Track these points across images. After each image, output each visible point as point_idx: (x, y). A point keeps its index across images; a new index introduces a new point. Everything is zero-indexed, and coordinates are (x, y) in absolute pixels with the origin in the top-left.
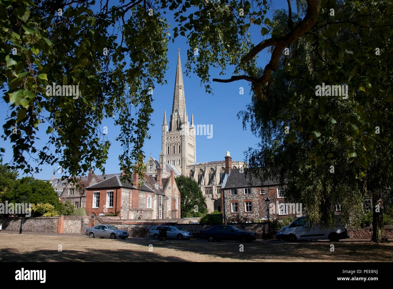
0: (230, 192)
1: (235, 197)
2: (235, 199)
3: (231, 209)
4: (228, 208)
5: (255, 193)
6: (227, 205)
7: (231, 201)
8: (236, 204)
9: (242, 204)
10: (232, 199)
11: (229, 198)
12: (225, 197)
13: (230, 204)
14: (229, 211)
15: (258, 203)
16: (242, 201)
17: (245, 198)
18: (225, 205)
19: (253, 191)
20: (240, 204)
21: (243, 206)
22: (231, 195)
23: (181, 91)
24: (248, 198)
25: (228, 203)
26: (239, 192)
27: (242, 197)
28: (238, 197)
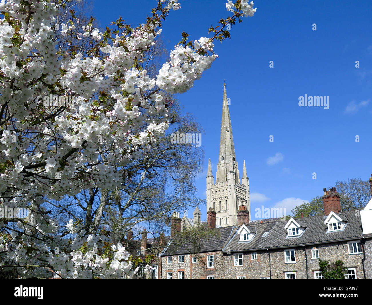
0: (167, 260)
1: (170, 266)
2: (170, 268)
5: (188, 262)
7: (167, 271)
9: (176, 274)
10: (168, 269)
11: (165, 266)
12: (163, 265)
13: (166, 274)
15: (189, 274)
16: (176, 270)
17: (178, 267)
18: (162, 275)
19: (186, 259)
20: (174, 275)
21: (176, 277)
22: (167, 263)
23: (228, 134)
24: (181, 268)
25: (164, 272)
26: (174, 260)
27: (176, 266)
28: (172, 266)
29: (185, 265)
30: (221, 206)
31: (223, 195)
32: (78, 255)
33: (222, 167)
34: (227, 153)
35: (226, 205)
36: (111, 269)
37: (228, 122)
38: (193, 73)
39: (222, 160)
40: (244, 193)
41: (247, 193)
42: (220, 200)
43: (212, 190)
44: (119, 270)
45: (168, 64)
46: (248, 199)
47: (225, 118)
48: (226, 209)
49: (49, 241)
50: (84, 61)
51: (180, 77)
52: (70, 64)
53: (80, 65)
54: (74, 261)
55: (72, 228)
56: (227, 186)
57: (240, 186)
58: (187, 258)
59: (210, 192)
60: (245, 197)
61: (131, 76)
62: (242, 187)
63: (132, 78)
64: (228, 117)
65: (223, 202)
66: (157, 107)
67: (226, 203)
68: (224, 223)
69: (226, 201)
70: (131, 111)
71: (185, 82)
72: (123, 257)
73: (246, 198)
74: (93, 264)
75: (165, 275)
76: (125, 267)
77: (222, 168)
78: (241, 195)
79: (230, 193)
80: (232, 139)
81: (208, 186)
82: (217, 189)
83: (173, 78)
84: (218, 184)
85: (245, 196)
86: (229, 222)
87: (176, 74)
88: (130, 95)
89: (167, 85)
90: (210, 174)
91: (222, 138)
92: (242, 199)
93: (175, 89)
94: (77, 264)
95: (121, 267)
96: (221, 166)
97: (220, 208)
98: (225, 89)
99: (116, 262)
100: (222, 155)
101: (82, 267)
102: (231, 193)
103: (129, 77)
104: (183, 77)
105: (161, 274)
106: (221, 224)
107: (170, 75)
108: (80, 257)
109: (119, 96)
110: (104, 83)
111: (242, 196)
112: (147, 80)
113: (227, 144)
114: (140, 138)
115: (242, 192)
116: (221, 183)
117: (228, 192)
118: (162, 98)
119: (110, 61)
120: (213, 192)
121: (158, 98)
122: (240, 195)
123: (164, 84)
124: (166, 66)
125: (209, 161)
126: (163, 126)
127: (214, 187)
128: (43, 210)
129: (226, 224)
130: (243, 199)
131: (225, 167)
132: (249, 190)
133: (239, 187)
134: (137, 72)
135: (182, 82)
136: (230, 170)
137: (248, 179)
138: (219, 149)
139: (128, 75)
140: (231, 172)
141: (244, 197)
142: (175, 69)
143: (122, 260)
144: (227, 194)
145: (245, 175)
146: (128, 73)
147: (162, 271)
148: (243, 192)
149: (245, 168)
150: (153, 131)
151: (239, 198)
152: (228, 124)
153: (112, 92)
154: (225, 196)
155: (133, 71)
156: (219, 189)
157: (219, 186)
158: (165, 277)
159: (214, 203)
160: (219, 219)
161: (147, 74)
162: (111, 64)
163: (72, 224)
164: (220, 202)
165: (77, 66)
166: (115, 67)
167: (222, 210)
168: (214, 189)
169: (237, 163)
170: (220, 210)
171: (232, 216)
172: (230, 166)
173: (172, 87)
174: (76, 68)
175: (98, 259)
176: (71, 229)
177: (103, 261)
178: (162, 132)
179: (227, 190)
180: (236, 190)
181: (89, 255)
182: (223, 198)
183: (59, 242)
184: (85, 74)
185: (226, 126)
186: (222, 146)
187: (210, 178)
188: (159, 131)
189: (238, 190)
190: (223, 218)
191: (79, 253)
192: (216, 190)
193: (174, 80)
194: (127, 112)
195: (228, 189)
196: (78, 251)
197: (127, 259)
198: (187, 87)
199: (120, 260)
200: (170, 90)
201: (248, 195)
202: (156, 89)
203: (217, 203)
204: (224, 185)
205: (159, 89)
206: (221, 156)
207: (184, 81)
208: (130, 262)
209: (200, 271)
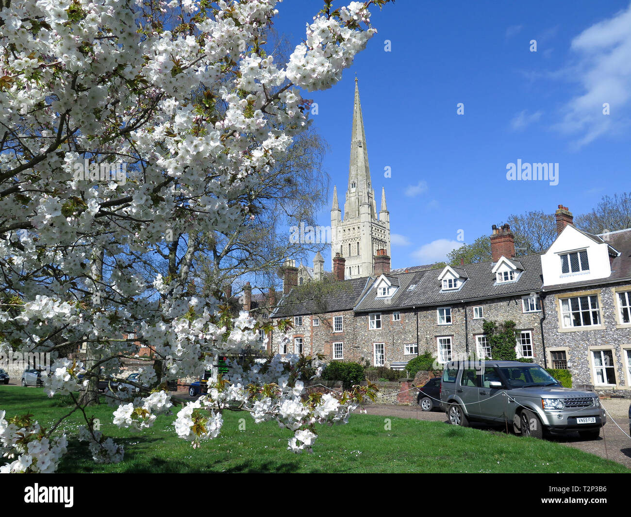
5: (307, 325)
12: (274, 330)
15: (309, 340)
18: (273, 343)
21: (292, 344)
23: (361, 150)
24: (298, 332)
29: (303, 329)
30: (351, 250)
31: (354, 235)
32: (184, 325)
33: (352, 197)
34: (360, 178)
35: (358, 249)
36: (230, 341)
37: (361, 134)
38: (341, 59)
39: (352, 187)
40: (383, 232)
41: (387, 232)
42: (349, 242)
44: (242, 342)
45: (304, 46)
46: (387, 241)
47: (357, 128)
48: (358, 254)
49: (133, 305)
50: (175, 42)
51: (323, 65)
52: (154, 48)
53: (170, 48)
54: (178, 332)
55: (162, 286)
56: (359, 223)
57: (377, 223)
58: (307, 320)
61: (250, 66)
62: (380, 224)
63: (252, 69)
64: (360, 127)
65: (354, 245)
66: (289, 112)
67: (358, 247)
68: (354, 274)
69: (358, 243)
70: (252, 119)
71: (330, 73)
72: (247, 325)
73: (385, 239)
74: (205, 336)
75: (277, 343)
76: (251, 338)
77: (353, 199)
79: (362, 233)
80: (366, 158)
81: (334, 224)
82: (345, 228)
83: (312, 67)
84: (347, 220)
85: (383, 236)
86: (362, 272)
87: (316, 60)
88: (250, 95)
89: (304, 77)
90: (336, 206)
91: (352, 157)
92: (379, 240)
93: (314, 84)
94: (181, 336)
95: (245, 338)
96: (352, 195)
97: (350, 253)
98: (356, 87)
99: (237, 331)
100: (353, 180)
101: (188, 339)
102: (364, 232)
103: (247, 68)
104: (327, 64)
106: (351, 275)
107: (308, 63)
108: (186, 326)
109: (234, 97)
110: (208, 76)
111: (380, 236)
112: (275, 72)
113: (359, 164)
114: (253, 158)
115: (379, 231)
116: (351, 219)
117: (361, 230)
118: (296, 98)
119: (214, 41)
121: (290, 98)
122: (377, 235)
123: (299, 76)
124: (300, 50)
125: (335, 188)
126: (285, 140)
127: (342, 225)
128: (121, 263)
129: (358, 275)
130: (381, 240)
131: (357, 196)
132: (389, 228)
133: (375, 225)
134: (259, 60)
135: (325, 73)
136: (363, 201)
137: (388, 213)
138: (348, 172)
139: (246, 65)
140: (365, 204)
141: (383, 238)
142: (314, 52)
143: (246, 328)
144: (359, 234)
145: (384, 208)
146: (245, 62)
148: (381, 231)
149: (384, 199)
150: (271, 149)
151: (376, 239)
152: (362, 137)
153: (222, 91)
154: (356, 236)
155: (252, 59)
156: (348, 227)
157: (348, 223)
159: (341, 246)
160: (349, 268)
161: (273, 63)
162: (215, 45)
163: (162, 281)
164: (350, 244)
165: (165, 50)
166: (222, 50)
167: (352, 255)
168: (342, 227)
169: (373, 191)
170: (350, 255)
171: (366, 264)
172: (363, 195)
173: (311, 80)
174: (164, 54)
175: (212, 328)
176: (161, 288)
177: (219, 331)
178: (284, 150)
179: (359, 228)
180: (372, 228)
181: (198, 325)
182: (353, 239)
183: (146, 306)
184: (177, 63)
185: (358, 139)
186: (352, 168)
187: (337, 212)
188: (279, 148)
189: (374, 229)
190: (354, 267)
191: (184, 321)
193: (314, 71)
194: (247, 120)
195: (361, 227)
196: (182, 320)
197: (252, 327)
198: (332, 79)
199: (242, 329)
200: (308, 86)
201: (387, 235)
202: (288, 85)
203: (345, 246)
204: (355, 222)
205: (291, 84)
206: (351, 181)
207: (328, 72)
208: (257, 331)
209: (323, 337)
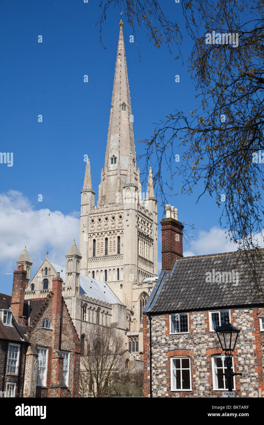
0: (167, 324)
1: (181, 340)
2: (180, 346)
3: (169, 381)
4: (160, 376)
5: (244, 328)
6: (158, 365)
7: (171, 354)
8: (186, 363)
9: (204, 363)
10: (173, 347)
11: (163, 341)
12: (154, 339)
13: (168, 363)
14: (164, 385)
15: (253, 362)
16: (204, 352)
17: (211, 344)
18: (153, 365)
19: (237, 320)
20: (198, 364)
21: (205, 369)
22: (170, 333)
23: (125, 116)
25: (161, 357)
26: (195, 323)
27: (203, 340)
28: (190, 341)
30: (109, 246)
31: (113, 226)
33: (112, 177)
34: (123, 151)
35: (119, 246)
39: (112, 163)
40: (149, 226)
41: (154, 226)
42: (106, 236)
43: (91, 217)
47: (121, 86)
48: (119, 252)
56: (122, 211)
57: (144, 213)
58: (242, 317)
59: (88, 221)
60: (151, 233)
62: (147, 214)
65: (113, 240)
67: (119, 242)
68: (112, 279)
69: (119, 237)
73: (152, 235)
75: (164, 365)
77: (112, 179)
78: (145, 229)
79: (127, 223)
81: (85, 210)
82: (101, 216)
84: (105, 206)
85: (150, 231)
86: (124, 277)
90: (87, 185)
91: (113, 123)
92: (145, 235)
96: (111, 173)
97: (106, 250)
98: (121, 32)
100: (113, 154)
102: (129, 222)
105: (151, 363)
106: (106, 280)
111: (146, 231)
113: (122, 134)
115: (146, 224)
116: (110, 204)
117: (124, 221)
120: (93, 221)
122: (143, 229)
127: (96, 211)
129: (117, 280)
130: (147, 237)
131: (119, 175)
132: (157, 222)
133: (142, 214)
137: (156, 202)
140: (131, 185)
141: (149, 233)
144: (120, 225)
145: (152, 195)
147: (151, 354)
148: (148, 224)
151: (142, 234)
152: (126, 98)
154: (117, 228)
156: (105, 215)
157: (105, 210)
158: (165, 371)
159: (94, 241)
160: (104, 270)
164: (106, 239)
167: (109, 253)
168: (96, 215)
169: (139, 171)
170: (106, 253)
171: (130, 267)
172: (129, 174)
179: (121, 217)
180: (138, 219)
182: (112, 232)
185: (122, 101)
186: (112, 137)
187: (90, 194)
189: (140, 220)
190: (112, 269)
192: (99, 217)
195: (124, 216)
203: (100, 241)
204: (115, 208)
206: (110, 156)
